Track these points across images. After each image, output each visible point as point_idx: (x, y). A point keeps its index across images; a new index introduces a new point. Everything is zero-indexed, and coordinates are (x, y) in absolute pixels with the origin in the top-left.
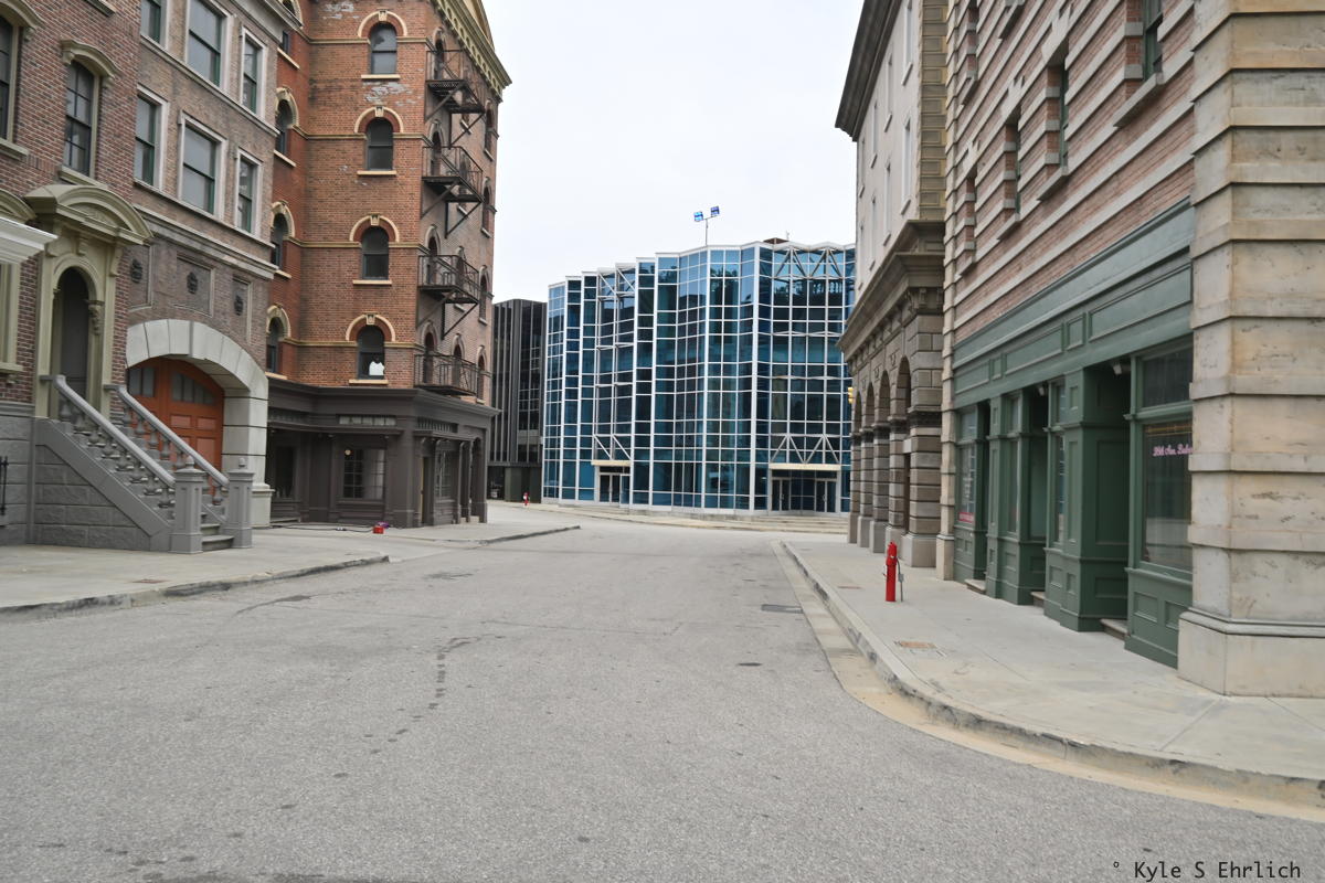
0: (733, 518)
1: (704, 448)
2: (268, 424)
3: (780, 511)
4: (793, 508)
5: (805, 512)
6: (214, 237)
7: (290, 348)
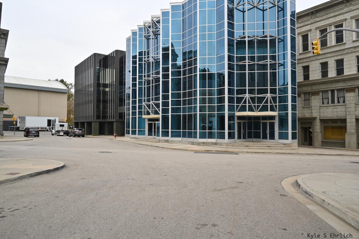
0: (216, 144)
1: (198, 105)
3: (242, 140)
4: (248, 138)
5: (254, 140)
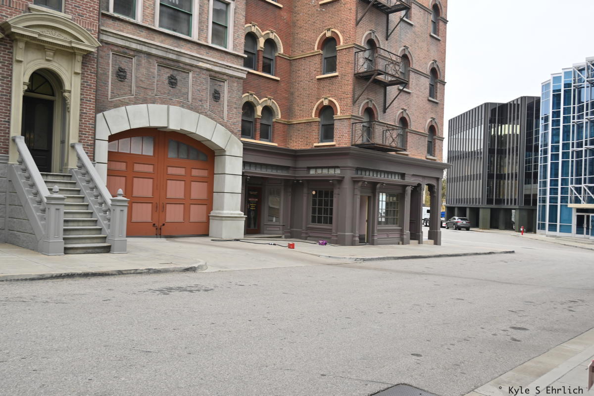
2: (243, 172)
6: (191, 51)
7: (280, 125)
